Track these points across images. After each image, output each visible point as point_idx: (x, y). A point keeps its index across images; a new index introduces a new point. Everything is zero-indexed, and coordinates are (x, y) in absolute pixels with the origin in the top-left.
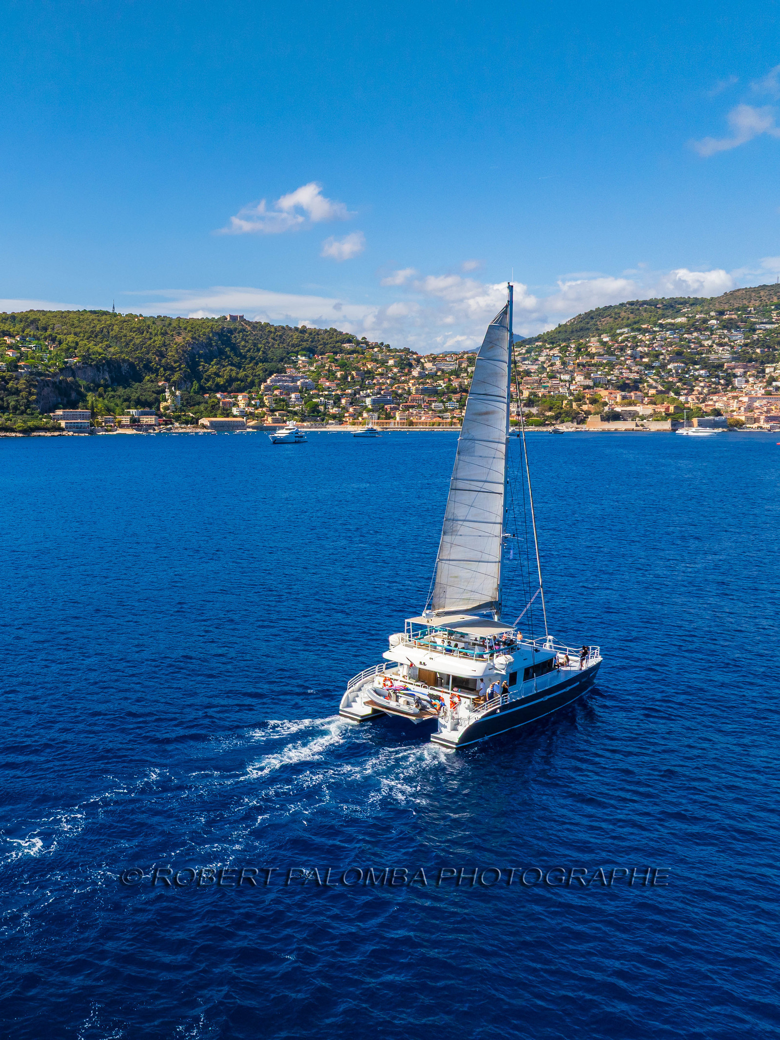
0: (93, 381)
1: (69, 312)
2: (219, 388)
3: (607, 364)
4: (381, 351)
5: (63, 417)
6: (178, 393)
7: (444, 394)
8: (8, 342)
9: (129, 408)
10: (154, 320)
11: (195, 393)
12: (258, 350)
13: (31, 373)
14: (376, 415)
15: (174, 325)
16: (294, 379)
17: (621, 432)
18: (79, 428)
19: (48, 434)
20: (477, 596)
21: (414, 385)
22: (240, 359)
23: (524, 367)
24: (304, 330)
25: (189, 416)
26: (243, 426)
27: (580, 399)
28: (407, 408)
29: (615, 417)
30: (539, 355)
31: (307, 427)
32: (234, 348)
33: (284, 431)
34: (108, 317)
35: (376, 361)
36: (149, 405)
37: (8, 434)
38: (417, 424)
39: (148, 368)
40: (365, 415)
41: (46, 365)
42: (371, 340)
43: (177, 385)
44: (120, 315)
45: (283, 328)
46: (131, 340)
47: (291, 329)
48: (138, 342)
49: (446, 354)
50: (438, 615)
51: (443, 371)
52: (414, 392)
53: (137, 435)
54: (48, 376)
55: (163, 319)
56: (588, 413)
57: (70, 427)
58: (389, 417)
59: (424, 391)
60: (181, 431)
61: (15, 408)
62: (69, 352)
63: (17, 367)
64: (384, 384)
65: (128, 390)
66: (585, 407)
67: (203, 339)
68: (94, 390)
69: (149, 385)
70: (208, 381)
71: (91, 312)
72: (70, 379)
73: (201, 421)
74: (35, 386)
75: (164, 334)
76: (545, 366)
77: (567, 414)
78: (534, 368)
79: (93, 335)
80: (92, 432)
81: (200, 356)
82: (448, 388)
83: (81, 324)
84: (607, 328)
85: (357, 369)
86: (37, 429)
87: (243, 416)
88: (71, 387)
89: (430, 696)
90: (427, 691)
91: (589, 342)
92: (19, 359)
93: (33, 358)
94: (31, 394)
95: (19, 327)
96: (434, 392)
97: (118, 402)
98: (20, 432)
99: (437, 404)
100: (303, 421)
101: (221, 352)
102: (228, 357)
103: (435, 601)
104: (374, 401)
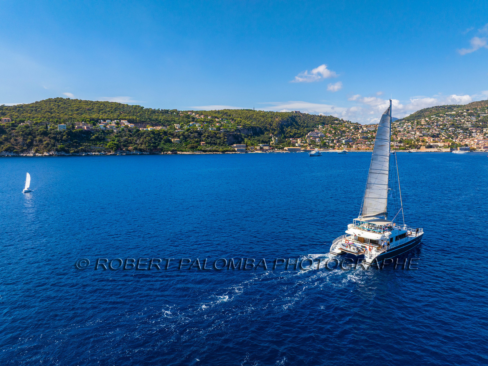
0: (247, 134)
1: (238, 110)
2: (291, 137)
3: (428, 128)
4: (348, 124)
5: (236, 147)
6: (276, 138)
7: (370, 139)
8: (217, 120)
9: (259, 144)
10: (268, 113)
11: (283, 138)
12: (305, 123)
13: (225, 131)
14: (346, 146)
15: (275, 114)
16: (317, 134)
17: (432, 152)
18: (242, 151)
19: (231, 153)
20: (378, 211)
21: (359, 135)
22: (298, 127)
23: (398, 129)
24: (321, 116)
25: (280, 146)
26: (299, 150)
27: (418, 140)
28: (357, 144)
29: (431, 147)
30: (404, 125)
31: (322, 150)
32: (296, 123)
33: (314, 152)
34: (252, 112)
35: (346, 127)
36: (267, 143)
37: (217, 153)
38: (361, 149)
39: (266, 129)
40: (342, 146)
41: (230, 129)
42: (345, 120)
43: (276, 136)
44: (256, 111)
45: (314, 115)
46: (260, 120)
47: (316, 116)
48: (262, 120)
49: (371, 125)
50: (364, 217)
51: (370, 131)
52: (360, 138)
53: (262, 153)
54: (231, 132)
55: (271, 112)
56: (421, 145)
57: (239, 150)
58: (351, 147)
59: (363, 138)
60: (278, 152)
61: (219, 144)
62: (238, 124)
63: (220, 129)
64: (349, 135)
65: (259, 137)
66: (420, 143)
67: (285, 119)
68: (247, 137)
69: (266, 135)
70: (287, 134)
71: (246, 110)
72: (238, 133)
73: (285, 148)
74: (226, 136)
75: (272, 118)
76: (406, 129)
77: (414, 146)
78: (402, 129)
79: (247, 118)
80: (246, 152)
81: (285, 125)
82: (371, 137)
83: (243, 114)
84: (428, 115)
85: (340, 130)
86: (227, 151)
87: (299, 147)
88: (239, 136)
89: (362, 246)
90: (361, 245)
91: (421, 120)
92: (221, 126)
93: (225, 126)
94: (225, 139)
95: (221, 115)
96: (367, 138)
97: (256, 141)
98: (221, 152)
99: (368, 142)
100: (321, 148)
101: (292, 124)
102: (294, 126)
103: (363, 212)
104: (346, 141)
